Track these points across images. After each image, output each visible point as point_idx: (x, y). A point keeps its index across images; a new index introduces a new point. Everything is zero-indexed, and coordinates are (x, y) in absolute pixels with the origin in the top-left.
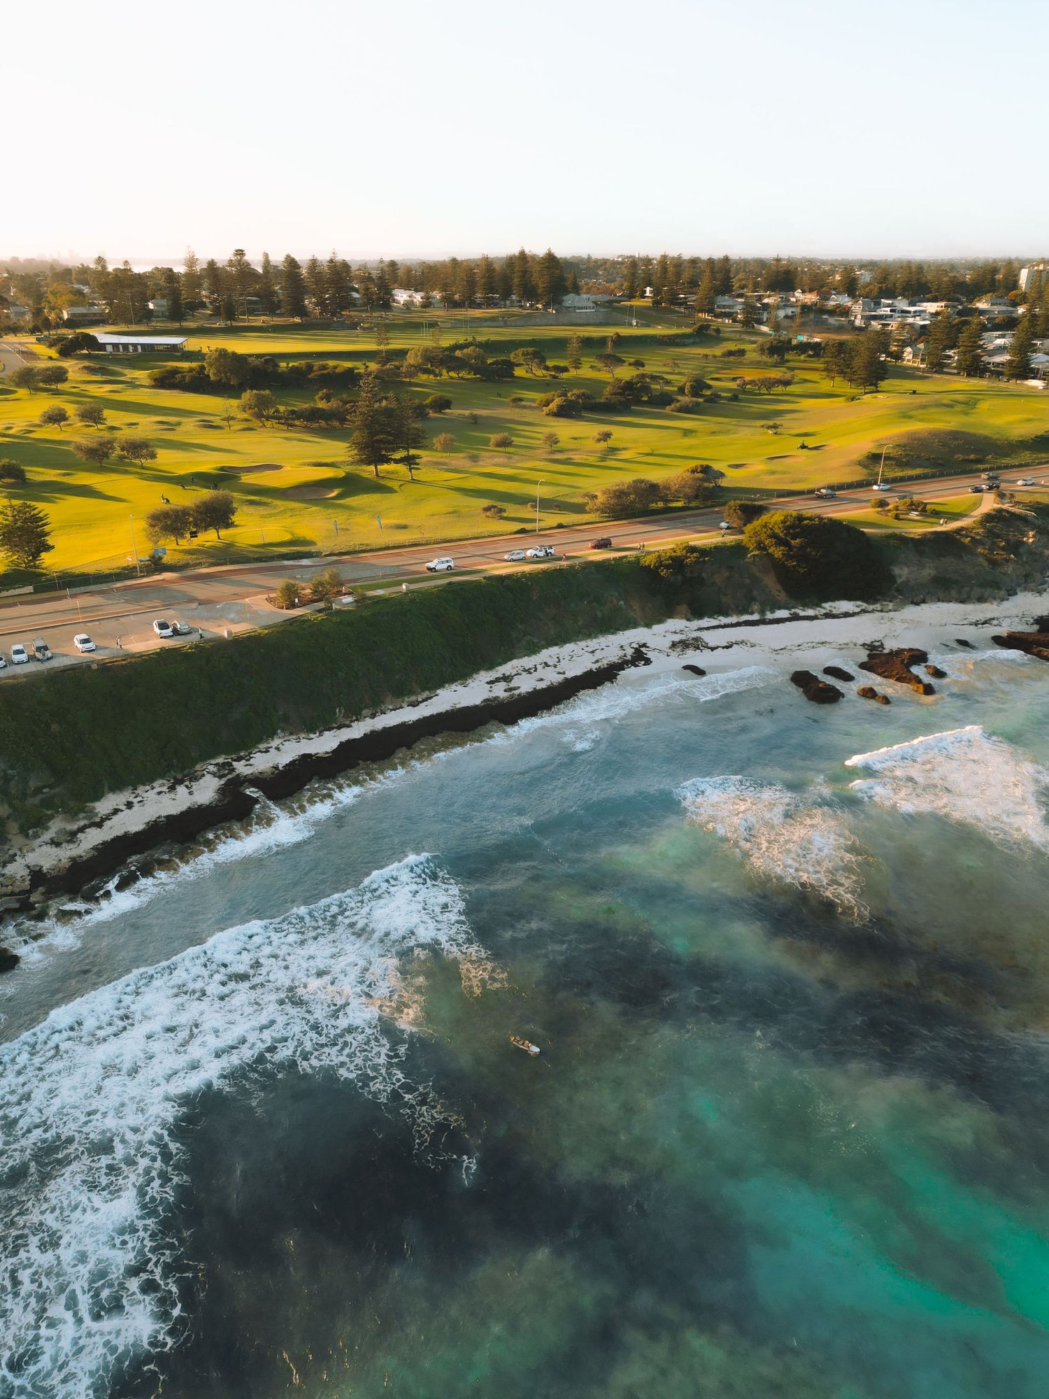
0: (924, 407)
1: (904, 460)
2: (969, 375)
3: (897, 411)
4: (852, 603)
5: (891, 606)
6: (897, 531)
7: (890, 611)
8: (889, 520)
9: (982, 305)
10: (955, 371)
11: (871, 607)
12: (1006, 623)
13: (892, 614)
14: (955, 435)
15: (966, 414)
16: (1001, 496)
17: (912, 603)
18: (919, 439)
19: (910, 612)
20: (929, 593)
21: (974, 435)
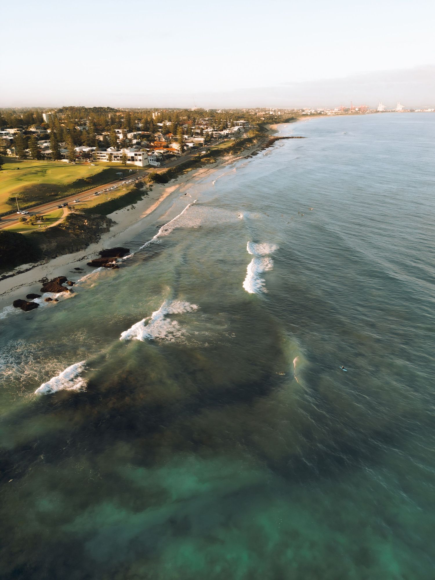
0: (25, 175)
1: (26, 199)
2: (38, 159)
3: (14, 178)
4: (28, 264)
5: (44, 262)
6: (35, 230)
7: (45, 264)
8: (29, 226)
9: (32, 129)
10: (32, 158)
11: (36, 265)
12: (90, 257)
13: (46, 265)
14: (43, 186)
15: (44, 176)
16: (70, 208)
17: (52, 258)
18: (29, 189)
19: (53, 262)
20: (57, 253)
21: (50, 185)
